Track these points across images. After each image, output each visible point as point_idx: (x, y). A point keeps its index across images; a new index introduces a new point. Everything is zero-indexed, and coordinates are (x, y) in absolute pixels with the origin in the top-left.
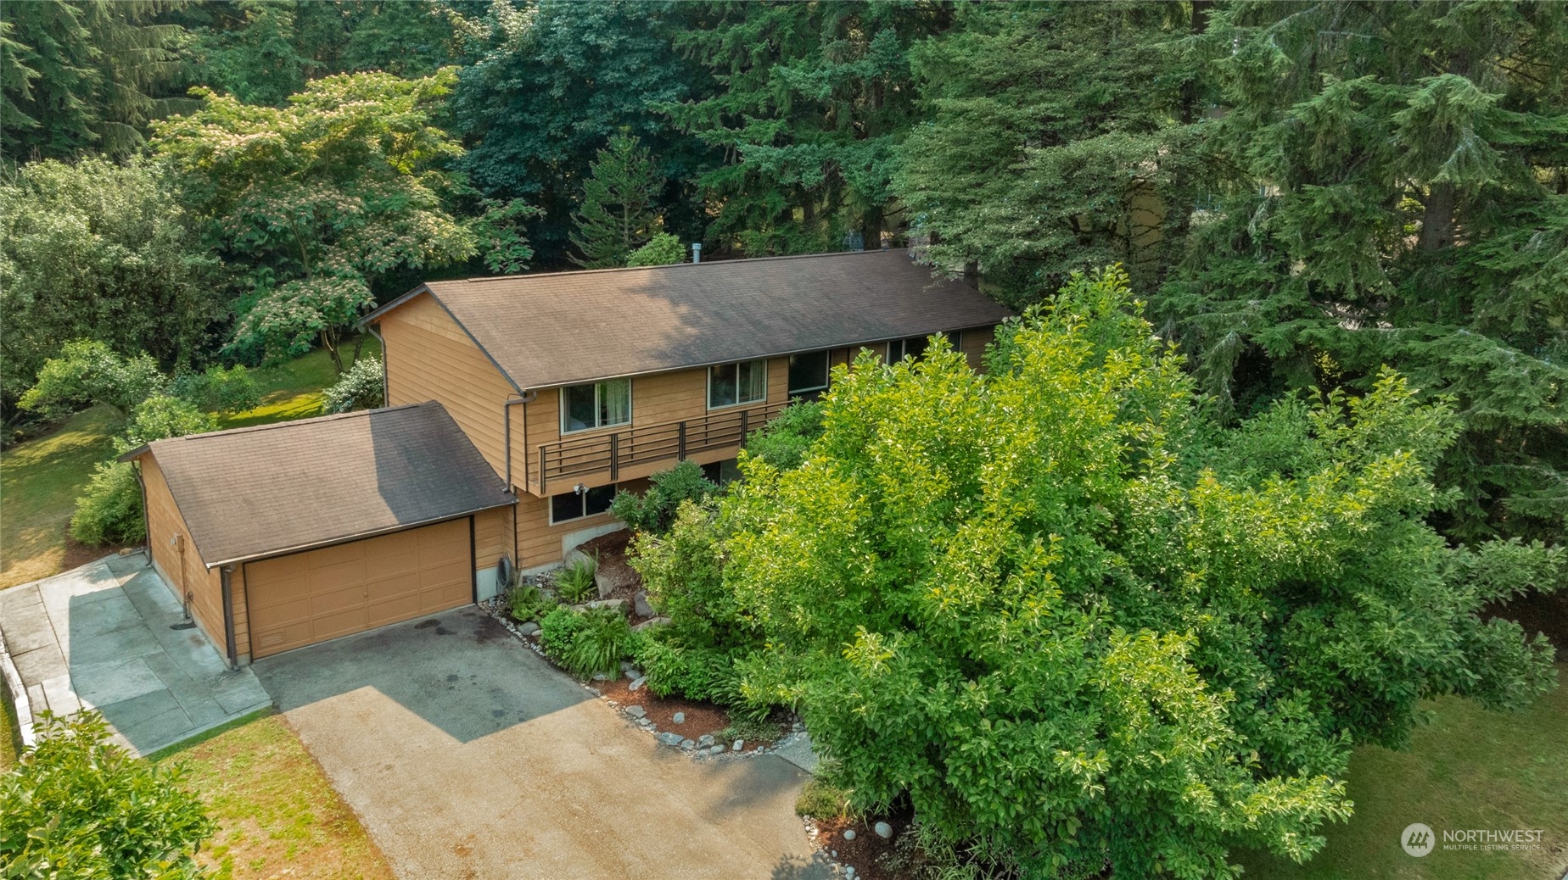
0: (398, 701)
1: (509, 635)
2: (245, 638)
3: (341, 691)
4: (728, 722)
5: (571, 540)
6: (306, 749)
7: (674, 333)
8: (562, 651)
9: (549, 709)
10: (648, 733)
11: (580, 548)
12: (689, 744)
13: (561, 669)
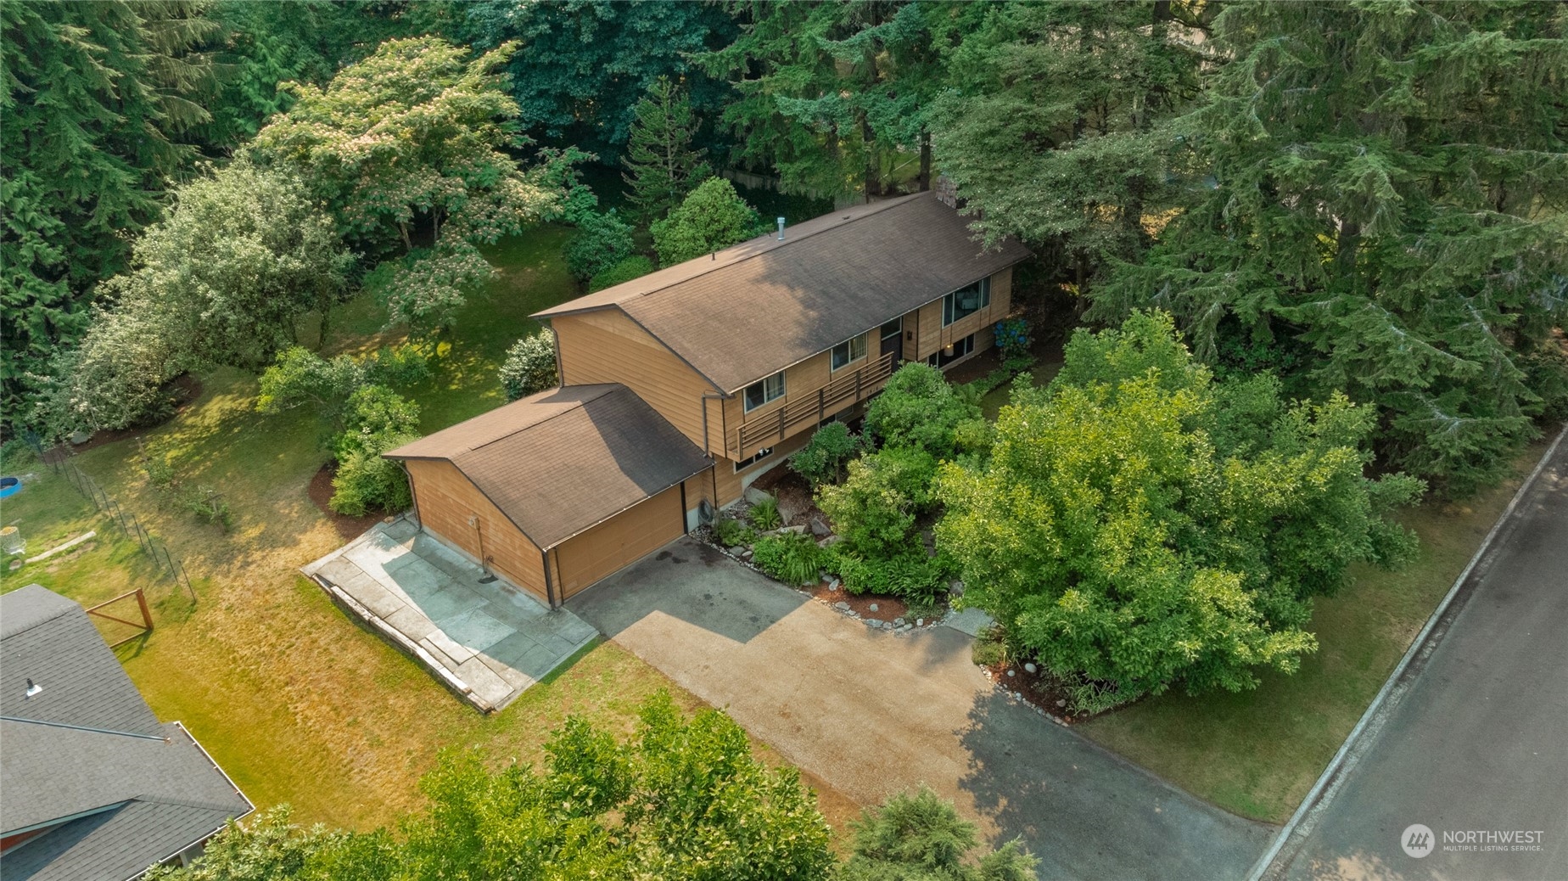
0: (683, 619)
1: (726, 557)
2: (558, 589)
3: (640, 617)
4: (906, 607)
5: (747, 480)
6: (645, 662)
7: (802, 319)
8: (777, 569)
9: (786, 612)
10: (856, 620)
11: (753, 485)
12: (887, 625)
13: (778, 581)
